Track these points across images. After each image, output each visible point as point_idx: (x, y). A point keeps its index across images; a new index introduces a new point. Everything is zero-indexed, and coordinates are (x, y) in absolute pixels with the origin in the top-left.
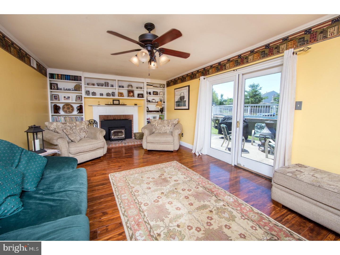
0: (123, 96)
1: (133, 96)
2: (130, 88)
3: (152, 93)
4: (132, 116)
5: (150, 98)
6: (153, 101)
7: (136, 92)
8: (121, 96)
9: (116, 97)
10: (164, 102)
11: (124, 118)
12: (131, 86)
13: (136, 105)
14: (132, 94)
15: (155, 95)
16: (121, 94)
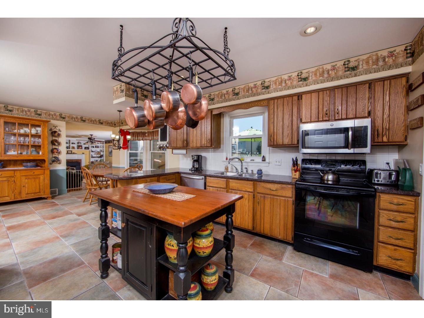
0: (75, 149)
1: (82, 148)
2: (80, 144)
3: (94, 147)
4: (81, 160)
5: (94, 149)
6: (96, 151)
7: (84, 146)
8: (73, 149)
9: (71, 149)
10: (103, 152)
11: (75, 161)
12: (81, 143)
13: (83, 153)
14: (81, 147)
15: (97, 148)
16: (73, 148)
